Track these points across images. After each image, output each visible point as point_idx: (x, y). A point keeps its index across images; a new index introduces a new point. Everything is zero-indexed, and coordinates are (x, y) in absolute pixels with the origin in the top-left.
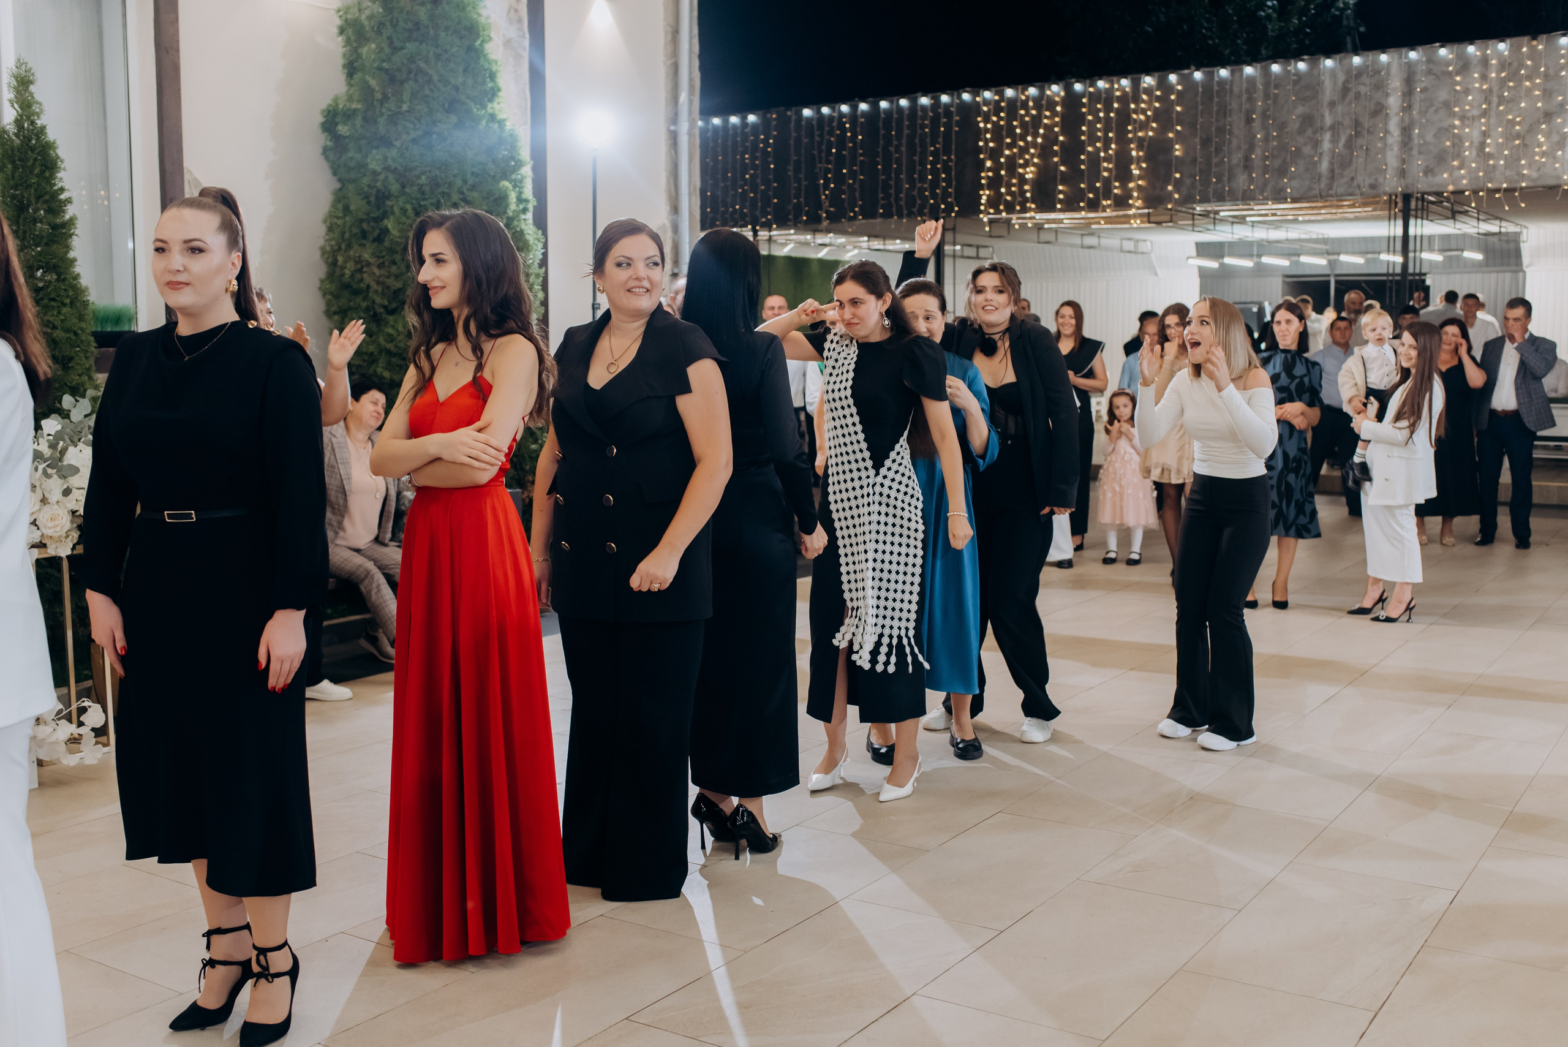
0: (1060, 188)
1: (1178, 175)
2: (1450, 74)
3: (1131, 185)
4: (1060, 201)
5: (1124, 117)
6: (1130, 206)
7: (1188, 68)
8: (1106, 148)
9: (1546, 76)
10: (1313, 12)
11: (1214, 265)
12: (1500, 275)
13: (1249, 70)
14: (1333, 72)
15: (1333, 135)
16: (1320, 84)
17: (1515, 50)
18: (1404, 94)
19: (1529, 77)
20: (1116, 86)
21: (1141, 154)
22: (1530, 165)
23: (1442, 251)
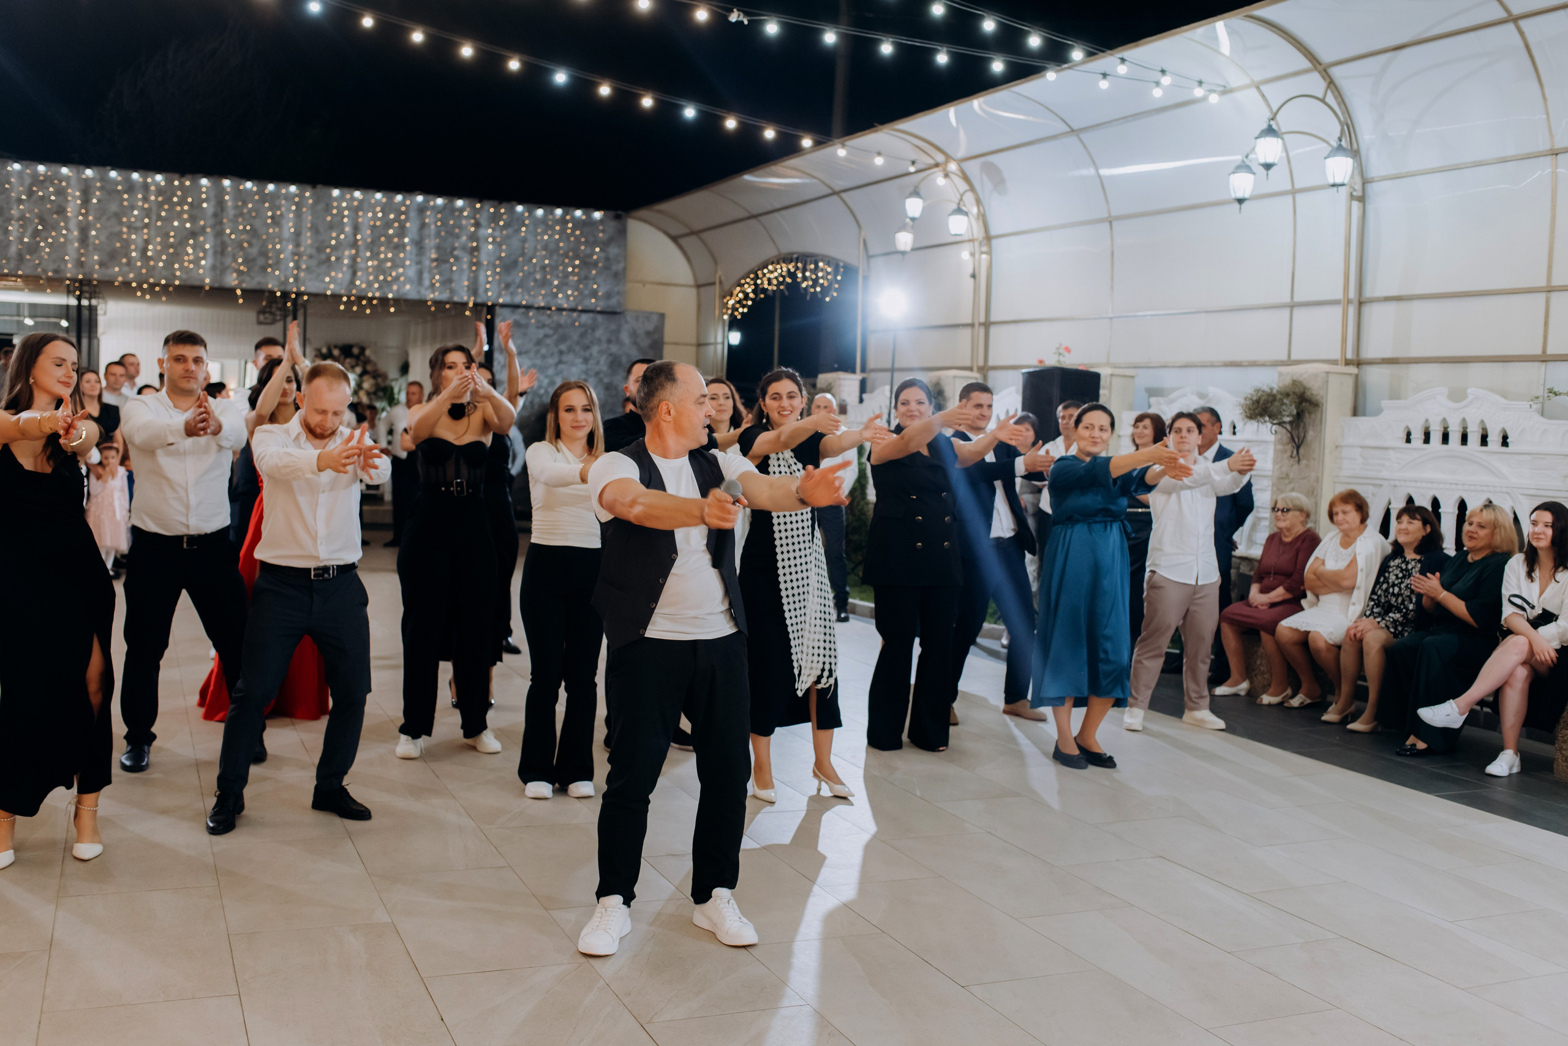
2: (118, 192)
9: (191, 205)
14: (20, 174)
15: (21, 226)
16: (9, 183)
17: (169, 182)
18: (82, 202)
19: (180, 204)
22: (180, 269)
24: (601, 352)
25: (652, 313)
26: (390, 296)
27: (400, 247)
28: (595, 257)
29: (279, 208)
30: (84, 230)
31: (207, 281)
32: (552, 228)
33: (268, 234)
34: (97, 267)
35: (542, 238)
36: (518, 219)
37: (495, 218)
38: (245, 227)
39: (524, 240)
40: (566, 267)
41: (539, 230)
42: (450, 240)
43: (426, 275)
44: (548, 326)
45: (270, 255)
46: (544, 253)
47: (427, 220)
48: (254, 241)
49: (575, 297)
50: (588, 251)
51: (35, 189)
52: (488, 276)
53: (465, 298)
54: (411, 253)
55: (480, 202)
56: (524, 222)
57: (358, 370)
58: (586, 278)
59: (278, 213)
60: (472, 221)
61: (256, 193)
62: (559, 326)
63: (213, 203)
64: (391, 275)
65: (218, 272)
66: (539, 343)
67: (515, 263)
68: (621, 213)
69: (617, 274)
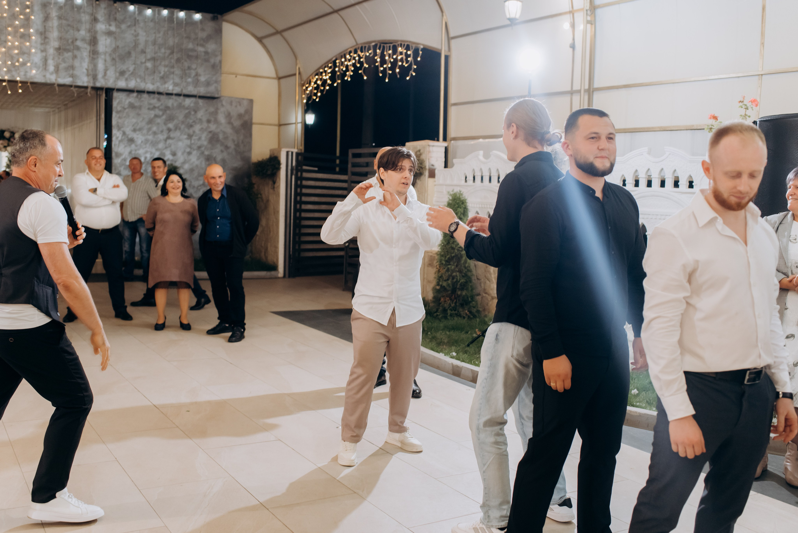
24: (201, 130)
25: (243, 99)
26: (18, 79)
27: (26, 37)
36: (130, 17)
37: (110, 15)
39: (136, 35)
41: (149, 27)
42: (71, 31)
43: (50, 62)
44: (158, 107)
46: (153, 46)
47: (50, 14)
49: (180, 84)
50: (191, 46)
52: (105, 64)
53: (86, 83)
54: (36, 42)
56: (136, 19)
58: (189, 68)
60: (91, 17)
62: (167, 108)
64: (18, 61)
66: (150, 122)
67: (129, 53)
68: (219, 16)
69: (214, 66)
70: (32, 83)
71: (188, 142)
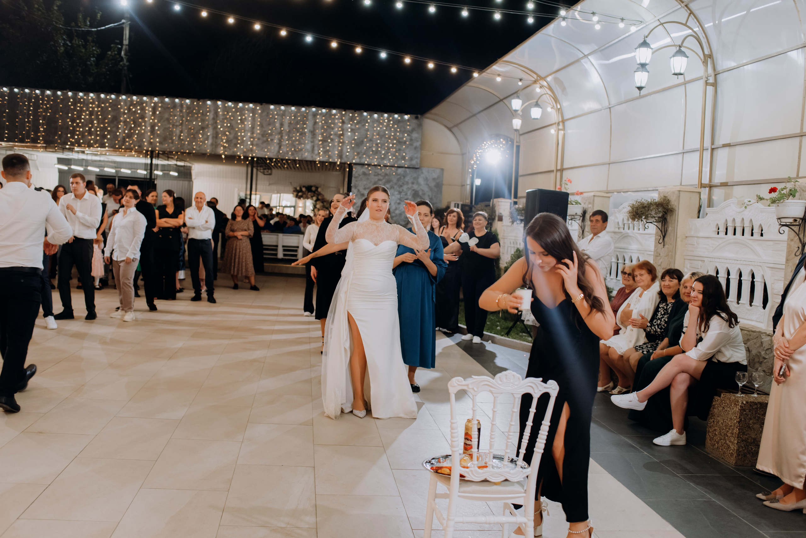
0: (6, 132)
1: (60, 133)
2: (169, 108)
3: (39, 134)
4: (6, 137)
5: (37, 106)
6: (39, 143)
7: (66, 90)
8: (28, 118)
9: (202, 114)
10: (111, 65)
11: (65, 168)
12: (184, 182)
13: (92, 95)
14: (125, 101)
15: (125, 125)
16: (120, 104)
17: (192, 103)
18: (152, 113)
19: (197, 114)
20: (33, 92)
21: (44, 122)
22: (195, 145)
23: (162, 171)
24: (408, 189)
25: (437, 168)
26: (297, 158)
27: (303, 134)
28: (405, 139)
29: (244, 115)
30: (153, 127)
31: (208, 151)
32: (382, 124)
33: (238, 128)
34: (158, 144)
35: (377, 129)
36: (364, 120)
37: (352, 119)
38: (227, 125)
39: (367, 130)
40: (389, 144)
41: (375, 125)
42: (329, 130)
43: (316, 148)
44: (380, 174)
45: (239, 138)
46: (378, 137)
47: (317, 120)
48: (232, 131)
49: (393, 160)
50: (401, 136)
51: (131, 107)
52: (348, 149)
53: (336, 160)
54: (309, 137)
55: (345, 111)
56: (367, 120)
57: (315, 198)
58: (400, 150)
59: (244, 117)
60: (341, 121)
61: (233, 108)
62: (386, 175)
63: (212, 113)
64: (298, 148)
65: (214, 147)
67: (362, 142)
68: (419, 116)
69: (416, 148)
70: (305, 161)
71: (399, 196)
